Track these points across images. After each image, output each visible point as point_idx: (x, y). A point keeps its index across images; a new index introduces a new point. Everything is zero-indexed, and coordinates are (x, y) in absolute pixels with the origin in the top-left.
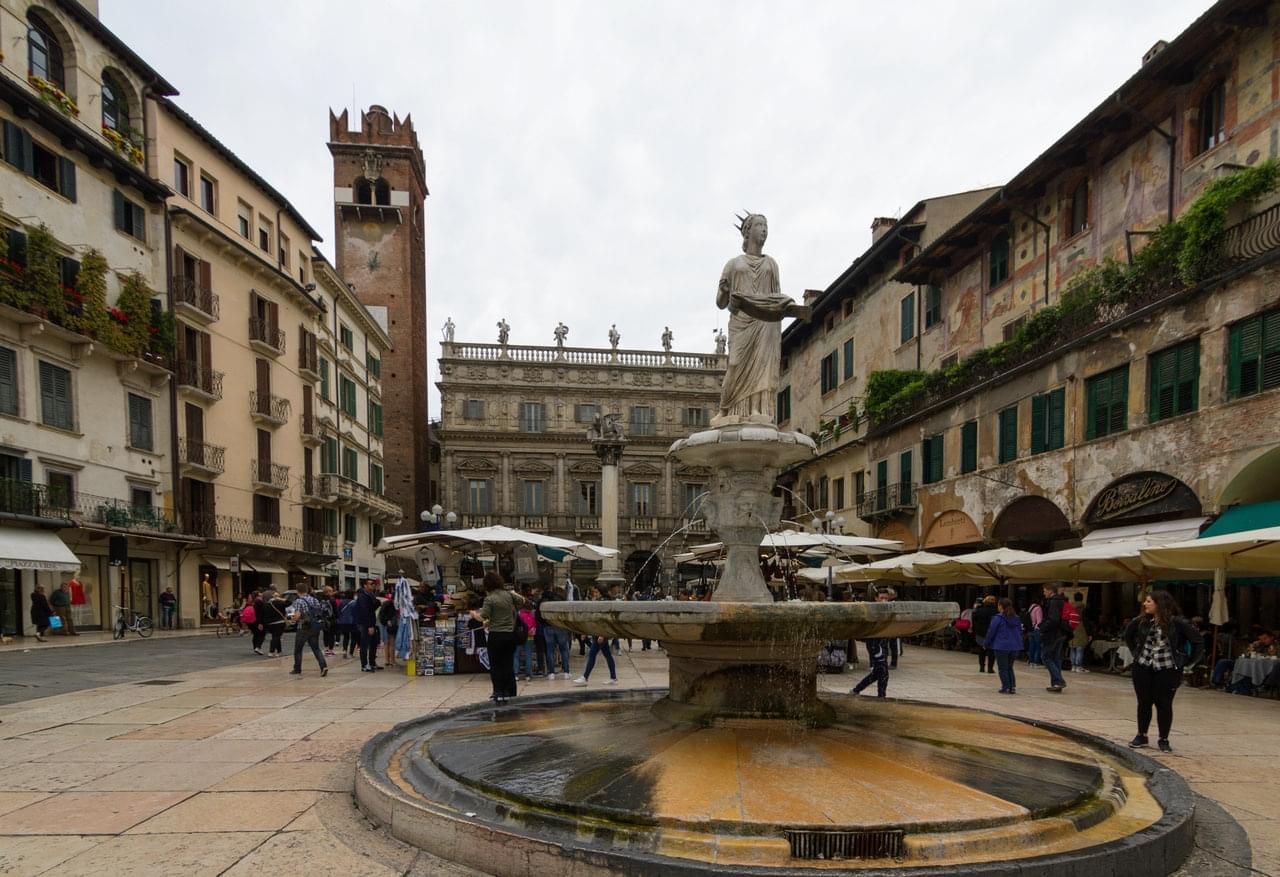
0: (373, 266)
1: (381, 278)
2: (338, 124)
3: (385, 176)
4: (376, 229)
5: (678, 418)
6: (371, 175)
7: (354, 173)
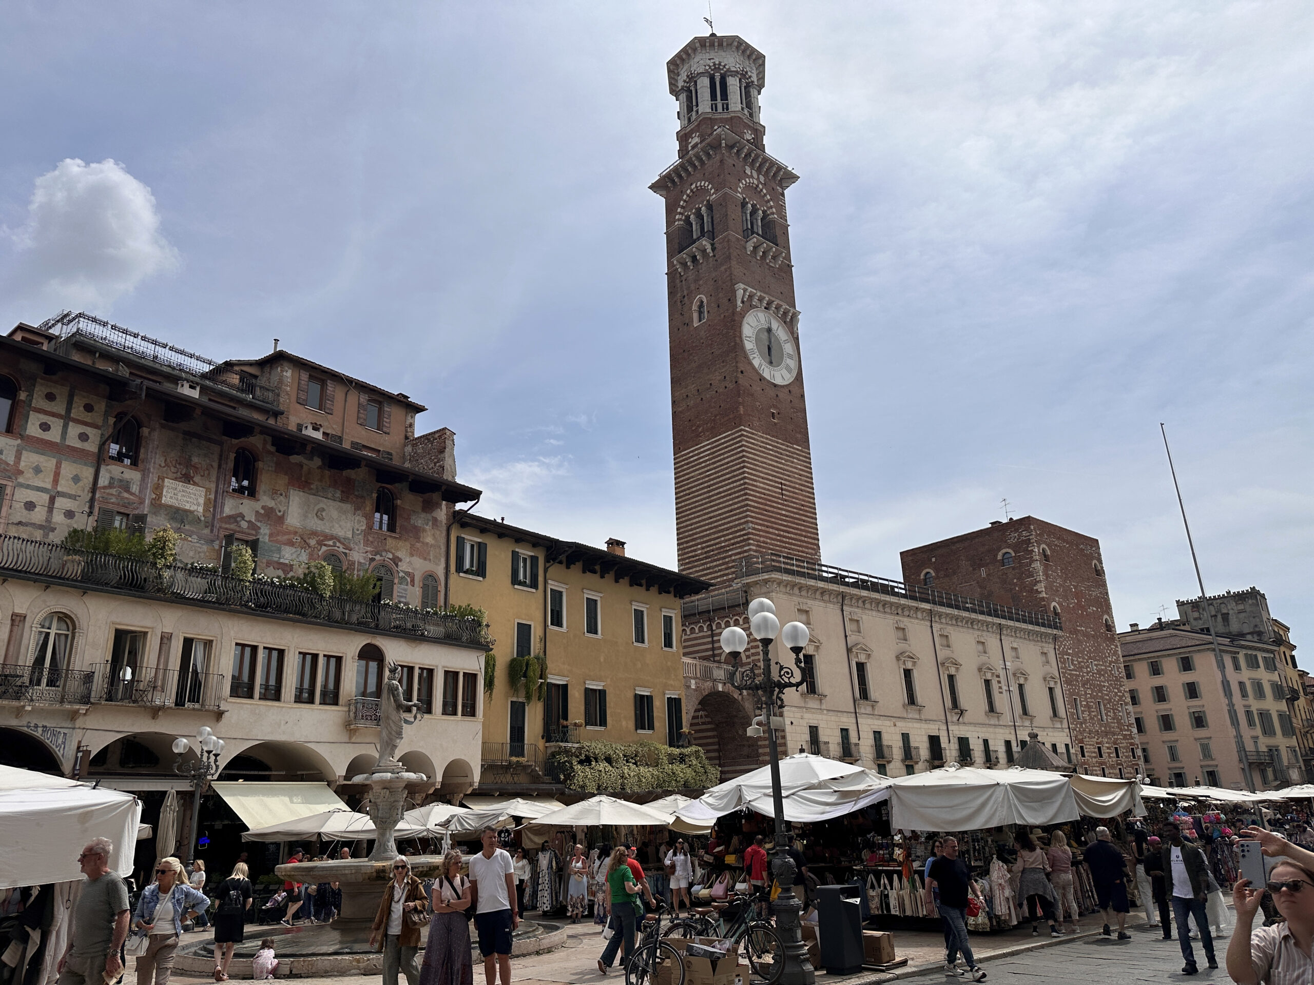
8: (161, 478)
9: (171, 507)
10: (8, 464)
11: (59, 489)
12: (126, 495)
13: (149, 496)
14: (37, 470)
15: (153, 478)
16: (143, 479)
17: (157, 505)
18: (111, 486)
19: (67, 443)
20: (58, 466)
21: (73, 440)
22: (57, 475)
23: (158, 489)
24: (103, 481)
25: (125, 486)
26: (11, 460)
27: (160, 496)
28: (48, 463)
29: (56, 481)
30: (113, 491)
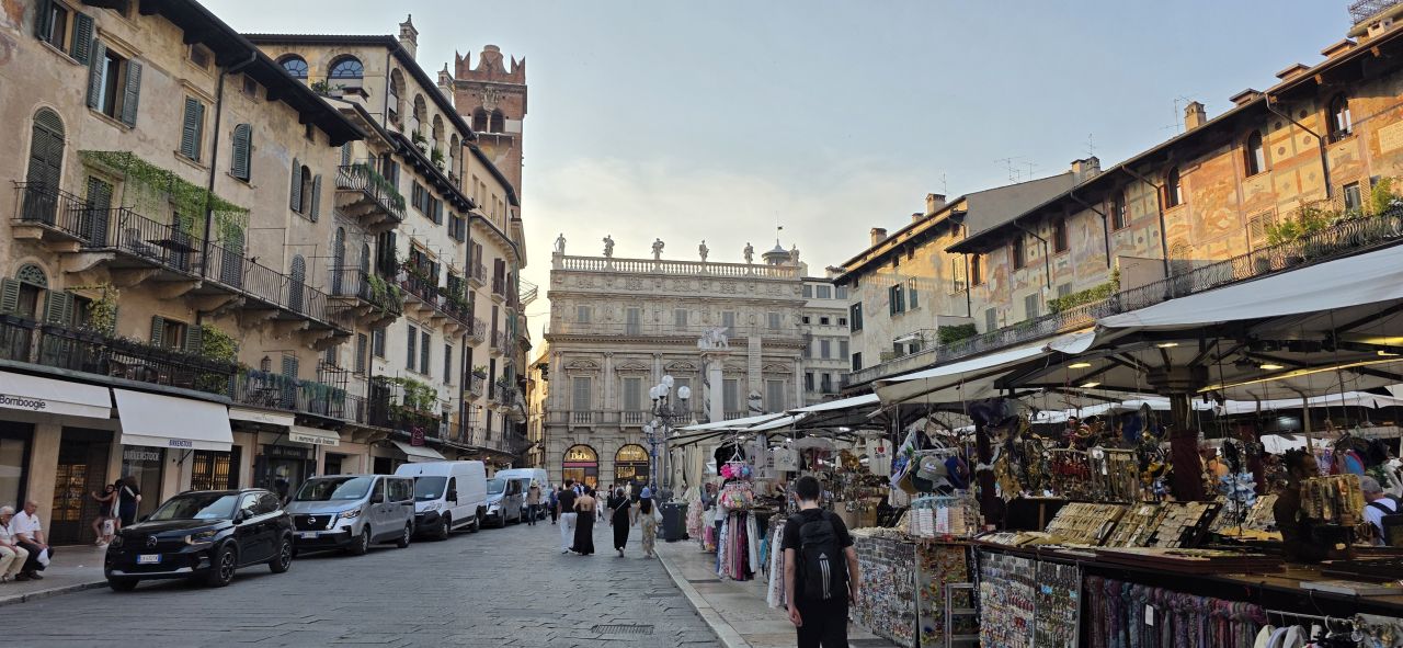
2: (462, 64)
4: (491, 151)
6: (489, 107)
7: (472, 105)
8: (1375, 132)
9: (1390, 152)
10: (1268, 194)
11: (1304, 191)
12: (1350, 166)
13: (1369, 154)
14: (1287, 186)
15: (1367, 137)
16: (1359, 143)
17: (1379, 159)
18: (1337, 166)
19: (1300, 151)
20: (1298, 174)
21: (1302, 148)
22: (1299, 182)
23: (1375, 144)
24: (1331, 165)
25: (1347, 159)
26: (1270, 190)
27: (1377, 149)
28: (1290, 176)
29: (1300, 187)
30: (1340, 169)
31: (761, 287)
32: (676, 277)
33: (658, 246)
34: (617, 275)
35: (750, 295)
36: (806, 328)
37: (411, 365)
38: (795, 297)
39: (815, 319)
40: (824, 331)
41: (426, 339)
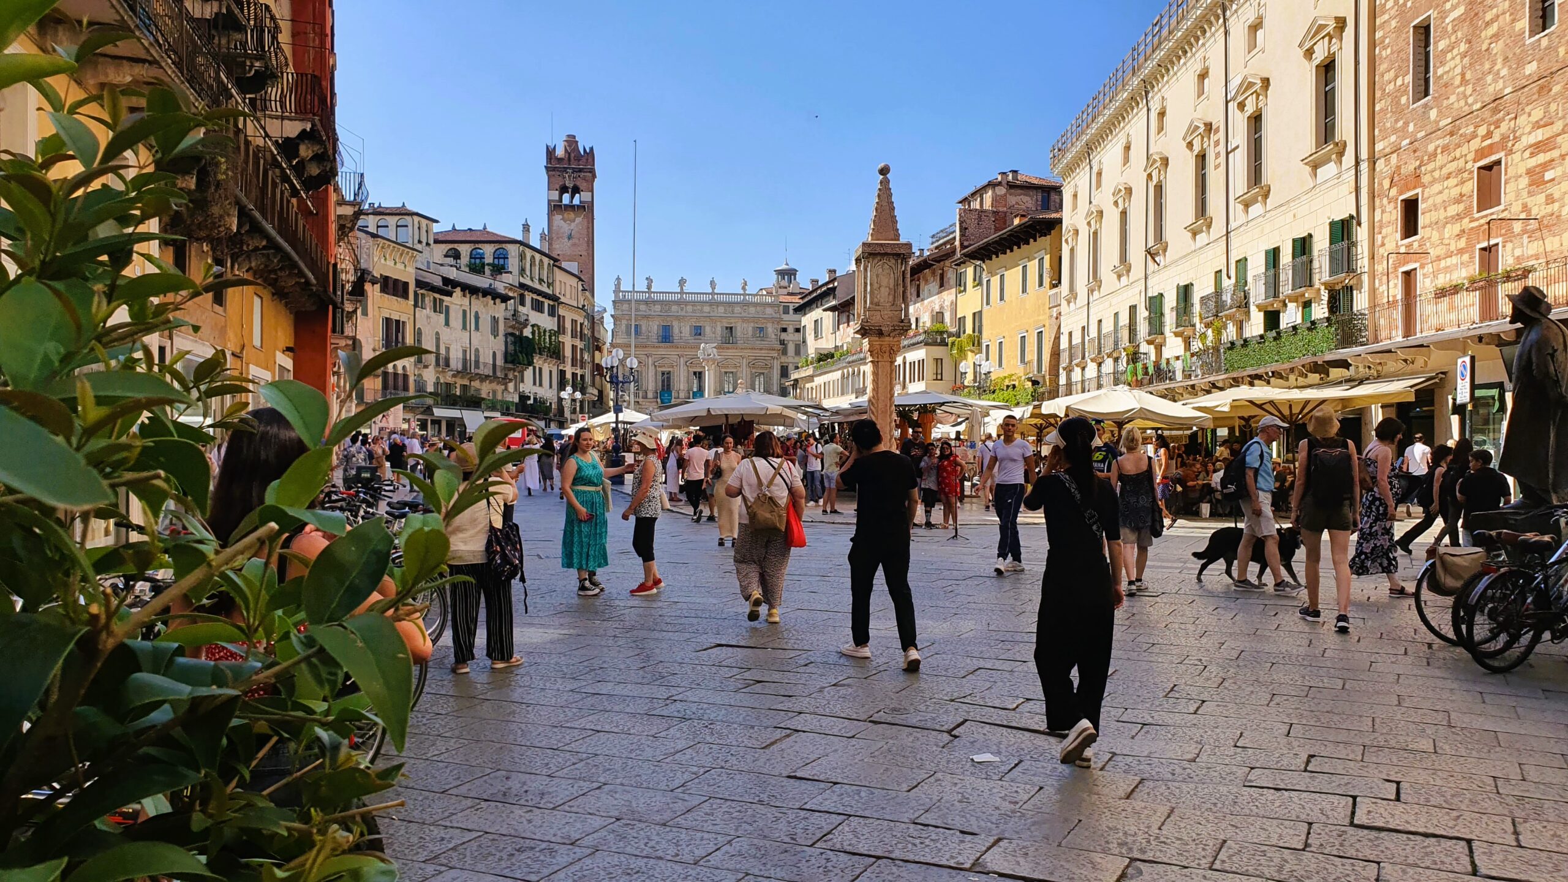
0: (570, 237)
1: (574, 245)
2: (550, 153)
3: (578, 184)
4: (572, 215)
5: (750, 333)
6: (570, 184)
7: (559, 182)
31: (752, 310)
32: (694, 303)
33: (682, 282)
34: (655, 302)
35: (744, 314)
36: (784, 336)
37: (535, 384)
38: (775, 315)
39: (791, 329)
40: (798, 337)
41: (540, 369)
